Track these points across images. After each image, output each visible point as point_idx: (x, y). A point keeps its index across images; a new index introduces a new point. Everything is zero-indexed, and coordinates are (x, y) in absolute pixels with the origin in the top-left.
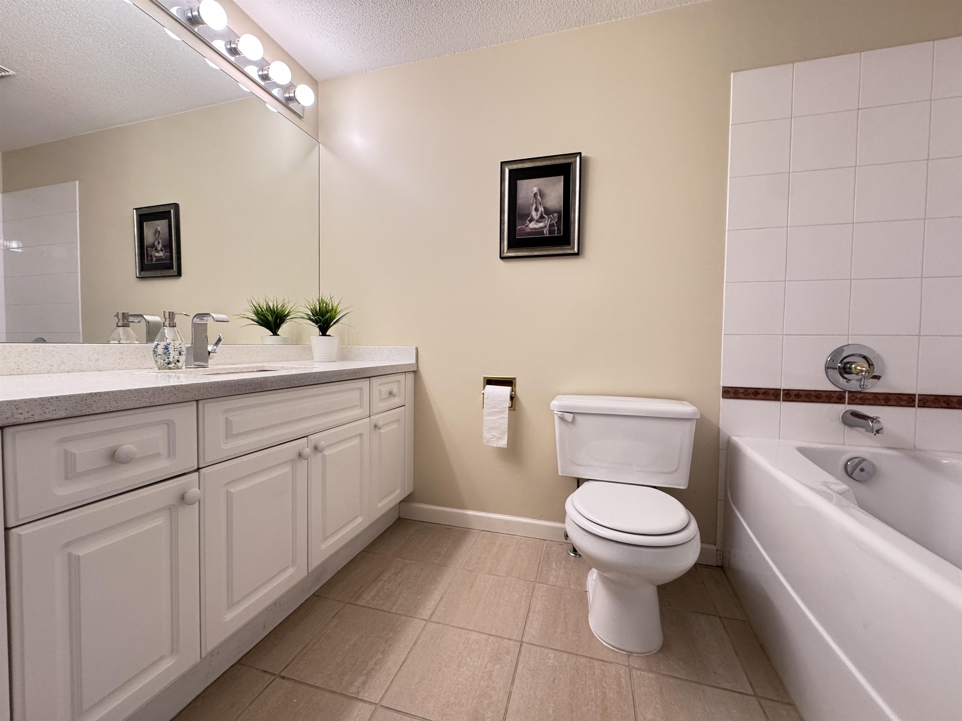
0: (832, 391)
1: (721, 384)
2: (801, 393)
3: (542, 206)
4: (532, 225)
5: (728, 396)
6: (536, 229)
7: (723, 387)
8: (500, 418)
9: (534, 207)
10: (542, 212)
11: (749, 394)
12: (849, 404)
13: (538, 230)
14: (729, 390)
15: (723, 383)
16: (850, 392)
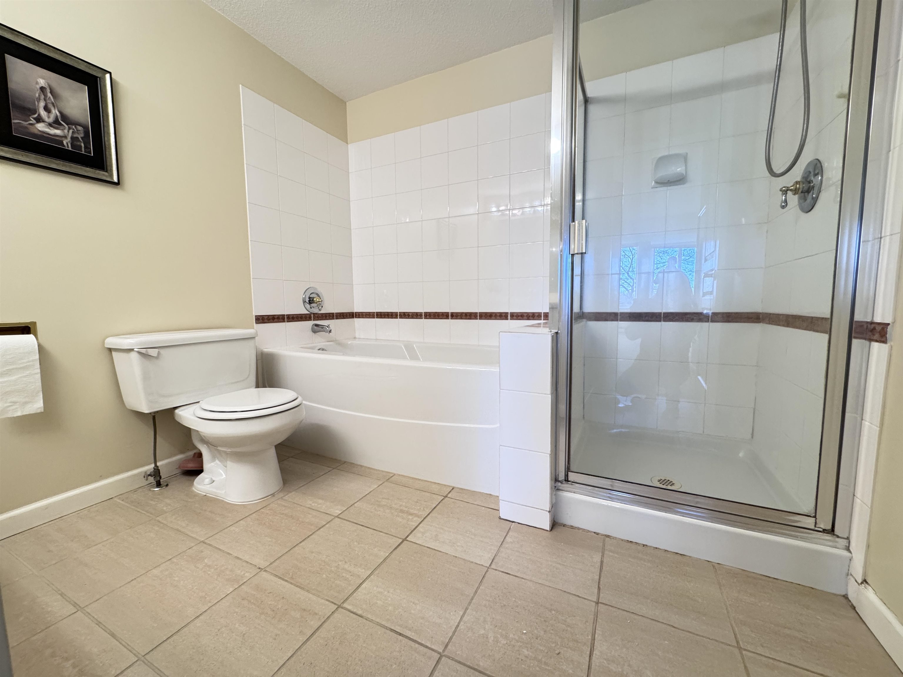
0: (306, 314)
1: (254, 314)
2: (294, 316)
3: (56, 107)
4: (41, 127)
5: (259, 322)
6: (49, 134)
7: (256, 316)
8: (25, 377)
9: (42, 104)
10: (57, 116)
11: (270, 319)
12: (313, 320)
13: (53, 137)
14: (259, 317)
15: (255, 313)
16: (313, 314)
